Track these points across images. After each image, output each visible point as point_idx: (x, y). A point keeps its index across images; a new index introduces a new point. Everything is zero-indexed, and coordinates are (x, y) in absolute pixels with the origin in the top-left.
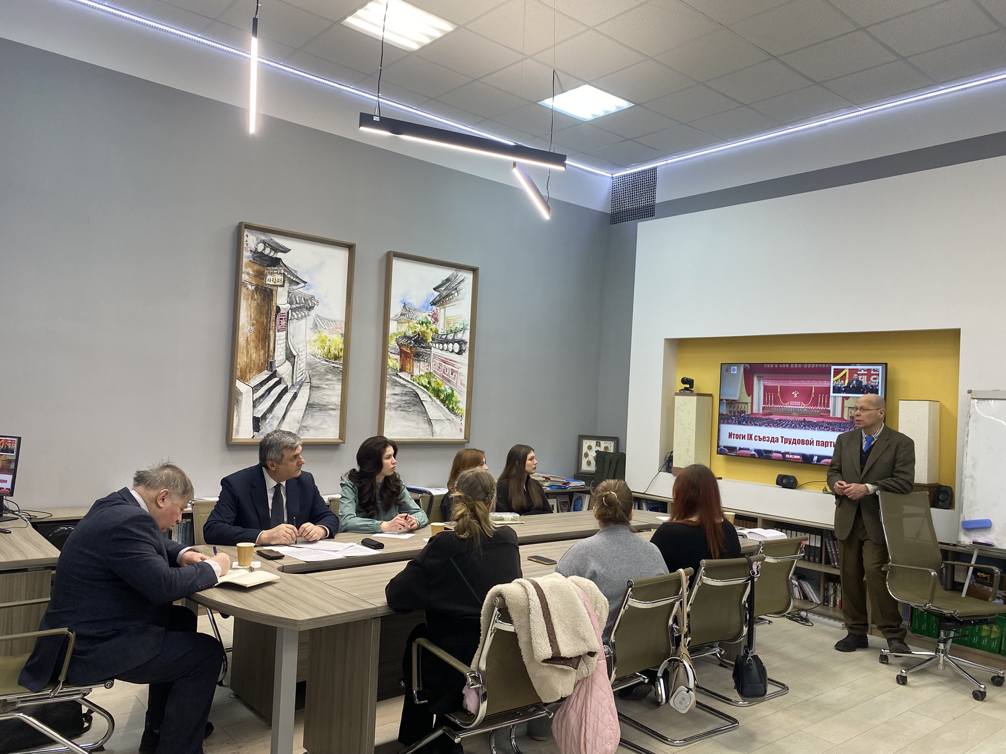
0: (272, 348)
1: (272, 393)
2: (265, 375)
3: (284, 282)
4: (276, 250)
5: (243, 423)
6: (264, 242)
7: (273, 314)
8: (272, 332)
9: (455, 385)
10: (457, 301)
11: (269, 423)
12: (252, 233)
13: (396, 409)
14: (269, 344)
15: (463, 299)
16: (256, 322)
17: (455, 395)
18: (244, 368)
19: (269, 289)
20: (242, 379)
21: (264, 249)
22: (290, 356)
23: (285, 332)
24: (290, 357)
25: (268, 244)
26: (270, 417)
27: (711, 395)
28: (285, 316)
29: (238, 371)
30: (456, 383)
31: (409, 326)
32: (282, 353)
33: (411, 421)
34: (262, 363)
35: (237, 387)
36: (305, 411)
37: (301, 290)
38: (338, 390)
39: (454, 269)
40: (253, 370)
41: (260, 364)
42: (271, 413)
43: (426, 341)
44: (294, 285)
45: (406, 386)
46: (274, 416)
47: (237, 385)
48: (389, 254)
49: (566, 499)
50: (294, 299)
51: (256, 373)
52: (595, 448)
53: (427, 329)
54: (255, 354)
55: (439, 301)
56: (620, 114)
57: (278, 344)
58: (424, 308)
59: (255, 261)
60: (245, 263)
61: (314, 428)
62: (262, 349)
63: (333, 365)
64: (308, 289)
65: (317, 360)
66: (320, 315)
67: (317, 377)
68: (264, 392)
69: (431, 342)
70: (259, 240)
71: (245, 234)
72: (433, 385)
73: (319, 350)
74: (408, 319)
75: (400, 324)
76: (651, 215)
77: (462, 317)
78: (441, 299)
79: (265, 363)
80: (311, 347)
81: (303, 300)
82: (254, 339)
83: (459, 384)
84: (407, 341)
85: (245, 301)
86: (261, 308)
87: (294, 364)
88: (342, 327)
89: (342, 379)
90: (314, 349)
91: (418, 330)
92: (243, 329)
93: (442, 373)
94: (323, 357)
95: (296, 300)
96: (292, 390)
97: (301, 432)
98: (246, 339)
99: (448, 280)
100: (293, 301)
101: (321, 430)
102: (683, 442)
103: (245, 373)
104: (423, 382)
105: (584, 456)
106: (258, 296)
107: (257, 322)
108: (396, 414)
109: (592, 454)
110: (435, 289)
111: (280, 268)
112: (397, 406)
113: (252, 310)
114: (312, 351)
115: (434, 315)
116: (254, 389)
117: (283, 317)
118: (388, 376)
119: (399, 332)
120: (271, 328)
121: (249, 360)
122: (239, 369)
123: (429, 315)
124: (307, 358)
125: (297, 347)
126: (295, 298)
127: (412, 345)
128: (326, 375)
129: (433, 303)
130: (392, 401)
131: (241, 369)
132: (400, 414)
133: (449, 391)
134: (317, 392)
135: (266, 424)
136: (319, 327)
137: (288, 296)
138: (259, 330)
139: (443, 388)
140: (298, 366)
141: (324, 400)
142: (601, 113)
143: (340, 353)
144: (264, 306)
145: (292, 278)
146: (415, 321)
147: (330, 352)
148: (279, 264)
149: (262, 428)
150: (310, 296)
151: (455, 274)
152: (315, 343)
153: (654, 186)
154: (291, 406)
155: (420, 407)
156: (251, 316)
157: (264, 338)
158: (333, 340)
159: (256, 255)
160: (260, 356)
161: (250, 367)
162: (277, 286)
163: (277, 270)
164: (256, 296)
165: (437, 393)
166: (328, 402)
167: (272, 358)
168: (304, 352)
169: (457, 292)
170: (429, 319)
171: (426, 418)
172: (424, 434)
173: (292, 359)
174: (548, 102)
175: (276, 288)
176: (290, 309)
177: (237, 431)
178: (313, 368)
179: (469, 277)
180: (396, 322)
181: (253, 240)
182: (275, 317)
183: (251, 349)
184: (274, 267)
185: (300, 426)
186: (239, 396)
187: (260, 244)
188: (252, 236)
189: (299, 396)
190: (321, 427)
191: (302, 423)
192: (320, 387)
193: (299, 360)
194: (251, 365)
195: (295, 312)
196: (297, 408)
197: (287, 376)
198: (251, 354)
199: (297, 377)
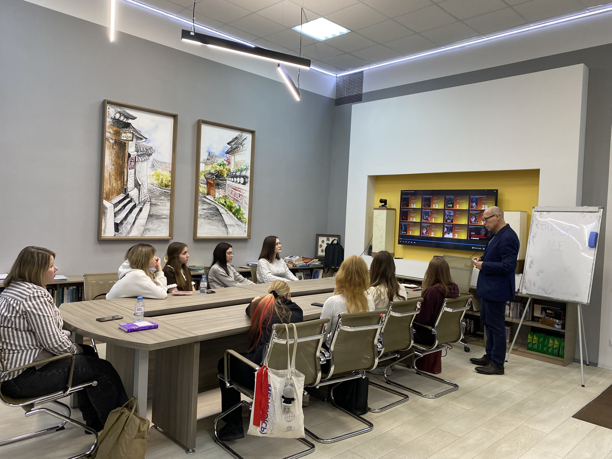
0: (125, 179)
1: (126, 208)
2: (122, 196)
3: (133, 138)
4: (127, 118)
5: (108, 226)
6: (120, 113)
7: (126, 158)
8: (125, 170)
9: (241, 203)
10: (242, 151)
11: (124, 226)
12: (112, 107)
13: (204, 218)
14: (124, 177)
15: (246, 150)
16: (116, 163)
17: (241, 210)
18: (108, 192)
19: (123, 142)
20: (107, 199)
21: (120, 117)
23: (134, 169)
24: (137, 185)
25: (122, 114)
26: (125, 223)
27: (395, 209)
30: (242, 202)
31: (212, 167)
32: (132, 183)
33: (214, 225)
34: (119, 189)
35: (104, 204)
36: (147, 219)
37: (144, 143)
38: (168, 206)
39: (240, 131)
40: (114, 193)
41: (119, 190)
42: (126, 220)
43: (223, 176)
44: (139, 140)
45: (211, 204)
46: (128, 222)
47: (104, 203)
48: (199, 120)
49: (309, 272)
50: (139, 149)
51: (116, 195)
52: (326, 242)
53: (223, 169)
54: (115, 183)
55: (231, 151)
56: (342, 37)
57: (129, 177)
58: (221, 156)
59: (114, 125)
60: (108, 126)
61: (153, 230)
62: (119, 180)
63: (164, 190)
64: (148, 143)
65: (154, 187)
66: (156, 159)
67: (154, 198)
68: (121, 207)
69: (226, 177)
70: (117, 111)
71: (107, 108)
72: (228, 203)
73: (156, 181)
74: (211, 162)
75: (207, 165)
76: (360, 100)
77: (245, 162)
78: (232, 150)
79: (122, 189)
80: (150, 179)
81: (145, 150)
82: (114, 174)
83: (244, 203)
84: (211, 176)
85: (108, 150)
86: (118, 155)
87: (140, 190)
88: (170, 167)
89: (170, 199)
90: (153, 181)
91: (218, 169)
92: (107, 167)
93: (233, 196)
94: (158, 186)
95: (141, 150)
96: (139, 206)
97: (145, 232)
98: (109, 174)
99: (236, 138)
100: (139, 150)
101: (157, 231)
102: (378, 238)
103: (109, 195)
104: (221, 201)
105: (320, 246)
106: (117, 147)
108: (204, 221)
109: (324, 246)
110: (228, 144)
111: (130, 129)
112: (205, 216)
113: (113, 155)
114: (151, 181)
115: (228, 160)
116: (114, 205)
117: (133, 160)
118: (199, 198)
119: (206, 171)
120: (125, 167)
121: (111, 187)
122: (105, 193)
123: (225, 160)
124: (148, 186)
125: (141, 179)
127: (214, 179)
128: (160, 197)
129: (227, 152)
130: (202, 213)
131: (106, 192)
132: (207, 221)
133: (238, 207)
134: (154, 208)
135: (123, 227)
136: (155, 167)
137: (136, 147)
138: (118, 168)
139: (234, 205)
140: (142, 191)
141: (159, 213)
142: (330, 36)
143: (169, 183)
144: (120, 153)
145: (138, 135)
146: (216, 164)
147: (162, 182)
148: (130, 127)
149: (120, 229)
150: (150, 147)
151: (241, 134)
152: (153, 177)
153: (362, 82)
154: (138, 216)
155: (220, 217)
156: (112, 159)
157: (120, 173)
158: (164, 175)
159: (114, 121)
160: (118, 185)
161: (112, 191)
162: (128, 140)
163: (128, 130)
164: (115, 146)
165: (230, 208)
166: (162, 214)
167: (125, 186)
168: (146, 183)
169: (242, 146)
170: (225, 162)
171: (223, 224)
172: (223, 233)
173: (138, 187)
174: (298, 28)
175: (128, 142)
176: (137, 155)
177: (105, 232)
178: (152, 193)
179: (249, 136)
180: (204, 164)
181: (113, 111)
182: (127, 160)
183: (112, 180)
184: (126, 128)
185: (144, 229)
186: (105, 210)
187: (117, 114)
188: (112, 109)
189: (143, 209)
190: (157, 229)
191: (145, 227)
192: (157, 204)
193: (143, 187)
194: (112, 190)
195: (140, 157)
196: (142, 218)
197: (136, 197)
198: (112, 183)
199: (142, 198)
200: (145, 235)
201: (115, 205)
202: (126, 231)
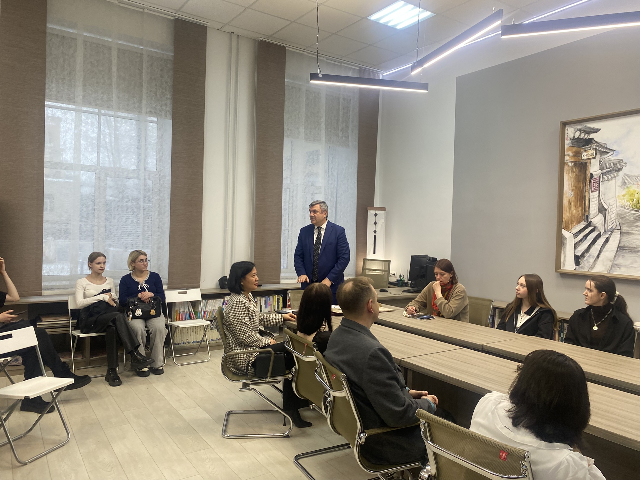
0: (587, 205)
1: (588, 238)
2: (583, 225)
3: (596, 154)
4: (589, 133)
5: (567, 258)
6: (580, 130)
7: (588, 179)
8: (587, 194)
11: (586, 260)
12: (572, 126)
14: (585, 202)
18: (567, 221)
19: (584, 162)
20: (566, 228)
21: (580, 135)
22: (602, 209)
23: (597, 192)
25: (583, 130)
26: (587, 256)
28: (597, 180)
29: (564, 223)
32: (595, 208)
34: (580, 217)
36: (616, 252)
37: (610, 157)
40: (574, 222)
42: (588, 253)
44: (605, 155)
46: (590, 255)
47: (563, 233)
50: (604, 166)
51: (576, 224)
57: (592, 202)
59: (573, 146)
60: (567, 149)
61: (626, 266)
62: (580, 206)
64: (616, 155)
65: (626, 210)
66: (628, 174)
67: (626, 225)
68: (582, 237)
70: (576, 130)
71: (567, 130)
73: (628, 203)
79: (583, 216)
80: (621, 201)
81: (612, 165)
82: (574, 200)
85: (567, 175)
86: (578, 178)
87: (606, 215)
90: (624, 202)
92: (566, 194)
94: (632, 208)
95: (606, 166)
96: (604, 235)
97: (613, 268)
98: (568, 200)
100: (603, 168)
101: (633, 268)
103: (568, 224)
106: (576, 169)
107: (576, 187)
111: (593, 145)
113: (572, 180)
114: (621, 203)
117: (596, 181)
120: (586, 190)
121: (570, 215)
122: (564, 222)
124: (617, 209)
125: (608, 202)
126: (606, 164)
128: (635, 222)
131: (565, 222)
134: (627, 237)
135: (584, 261)
136: (627, 183)
137: (600, 164)
138: (578, 193)
140: (609, 217)
141: (634, 244)
144: (581, 175)
145: (602, 150)
147: (638, 203)
148: (592, 142)
149: (582, 263)
150: (619, 161)
152: (625, 197)
154: (604, 248)
156: (571, 184)
157: (581, 198)
159: (574, 141)
160: (578, 211)
161: (572, 220)
162: (590, 159)
163: (590, 147)
166: (637, 245)
167: (587, 212)
173: (604, 212)
176: (601, 174)
177: (564, 265)
178: (623, 217)
181: (572, 131)
182: (589, 182)
183: (572, 207)
184: (588, 145)
185: (613, 264)
186: (564, 240)
187: (577, 132)
188: (571, 129)
189: (611, 240)
190: (631, 265)
191: (613, 262)
192: (630, 233)
193: (610, 212)
194: (572, 218)
195: (605, 175)
196: (609, 250)
197: (600, 225)
198: (572, 211)
199: (609, 225)
200: (614, 272)
201: (576, 236)
202: (588, 265)
